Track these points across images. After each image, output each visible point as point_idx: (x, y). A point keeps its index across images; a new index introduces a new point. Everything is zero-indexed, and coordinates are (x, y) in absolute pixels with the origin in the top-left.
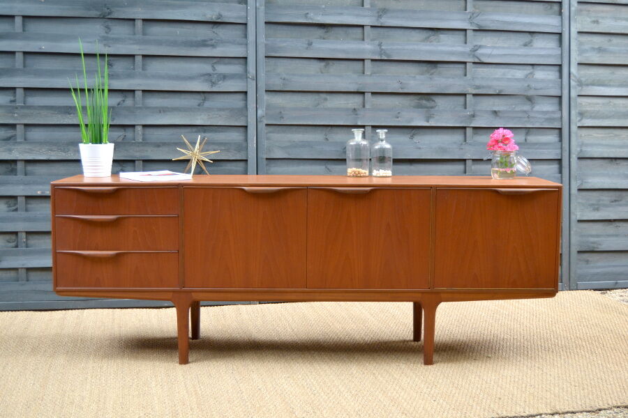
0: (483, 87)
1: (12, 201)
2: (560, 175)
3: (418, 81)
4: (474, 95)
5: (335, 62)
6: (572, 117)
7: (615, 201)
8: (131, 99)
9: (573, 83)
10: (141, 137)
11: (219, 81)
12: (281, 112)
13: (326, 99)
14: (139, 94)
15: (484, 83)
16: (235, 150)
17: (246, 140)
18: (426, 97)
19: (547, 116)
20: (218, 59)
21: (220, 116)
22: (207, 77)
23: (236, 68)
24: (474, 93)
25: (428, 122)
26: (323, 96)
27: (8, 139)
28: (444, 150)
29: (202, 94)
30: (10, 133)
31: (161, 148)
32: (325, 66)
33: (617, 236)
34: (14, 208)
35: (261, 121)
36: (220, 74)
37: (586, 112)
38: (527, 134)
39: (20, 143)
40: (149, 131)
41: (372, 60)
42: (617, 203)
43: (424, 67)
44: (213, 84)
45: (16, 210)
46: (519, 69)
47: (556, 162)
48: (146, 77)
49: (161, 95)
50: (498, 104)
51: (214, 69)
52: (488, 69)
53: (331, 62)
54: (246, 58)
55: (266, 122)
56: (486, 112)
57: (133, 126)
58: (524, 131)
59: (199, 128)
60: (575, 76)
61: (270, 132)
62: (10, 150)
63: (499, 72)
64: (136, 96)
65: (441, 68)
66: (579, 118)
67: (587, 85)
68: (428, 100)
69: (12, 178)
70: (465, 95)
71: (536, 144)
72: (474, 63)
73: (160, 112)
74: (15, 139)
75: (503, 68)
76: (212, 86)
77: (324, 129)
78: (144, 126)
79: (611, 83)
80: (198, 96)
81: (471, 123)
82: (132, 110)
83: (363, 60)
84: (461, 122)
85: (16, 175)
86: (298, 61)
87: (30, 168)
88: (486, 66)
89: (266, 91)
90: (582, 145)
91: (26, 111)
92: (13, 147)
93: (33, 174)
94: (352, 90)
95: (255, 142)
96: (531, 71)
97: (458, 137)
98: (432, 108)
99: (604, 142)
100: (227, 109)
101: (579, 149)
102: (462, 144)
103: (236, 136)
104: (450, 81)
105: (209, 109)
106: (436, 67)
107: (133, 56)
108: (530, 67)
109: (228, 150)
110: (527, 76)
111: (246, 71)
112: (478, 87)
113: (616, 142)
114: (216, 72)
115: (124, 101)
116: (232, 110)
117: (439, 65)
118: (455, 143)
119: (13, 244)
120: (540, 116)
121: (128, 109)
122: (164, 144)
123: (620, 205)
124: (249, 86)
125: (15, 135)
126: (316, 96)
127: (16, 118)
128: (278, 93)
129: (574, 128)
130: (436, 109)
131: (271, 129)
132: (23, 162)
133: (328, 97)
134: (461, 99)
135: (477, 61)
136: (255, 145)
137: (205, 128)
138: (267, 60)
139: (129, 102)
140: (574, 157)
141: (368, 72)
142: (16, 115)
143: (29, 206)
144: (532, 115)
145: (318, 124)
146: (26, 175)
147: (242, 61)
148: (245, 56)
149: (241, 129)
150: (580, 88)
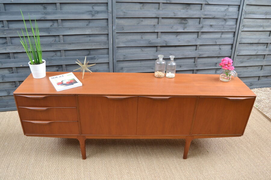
0: (208, 15)
1: (11, 69)
2: (231, 50)
3: (181, 12)
4: (204, 18)
5: (146, 4)
6: (240, 27)
7: (249, 59)
8: (57, 23)
9: (243, 13)
10: (63, 40)
11: (95, 14)
12: (123, 27)
13: (142, 21)
14: (60, 21)
15: (208, 13)
16: (103, 44)
17: (108, 40)
18: (184, 19)
19: (231, 27)
20: (95, 4)
21: (96, 30)
22: (90, 12)
23: (103, 8)
24: (204, 17)
25: (184, 30)
26: (141, 19)
27: (4, 44)
28: (189, 41)
29: (88, 20)
30: (4, 41)
31: (71, 45)
32: (143, 6)
33: (247, 72)
34: (12, 72)
35: (114, 32)
36: (96, 11)
37: (246, 25)
38: (222, 34)
39: (9, 45)
40: (66, 37)
41: (163, 3)
42: (249, 60)
43: (184, 6)
44: (93, 15)
45: (13, 73)
46: (223, 7)
47: (231, 45)
48: (62, 13)
49: (70, 21)
50: (213, 22)
51: (93, 9)
52: (211, 7)
53: (145, 4)
54: (107, 3)
55: (116, 32)
56: (207, 25)
57: (59, 36)
58: (221, 33)
59: (88, 35)
60: (244, 10)
61: (118, 36)
62: (5, 49)
63: (215, 8)
64: (59, 22)
65: (192, 6)
66: (242, 28)
67: (248, 14)
68: (185, 20)
69: (8, 60)
70: (200, 18)
71: (225, 38)
72: (205, 4)
73: (70, 29)
74: (7, 44)
75: (216, 6)
76: (92, 17)
77: (141, 33)
78: (63, 35)
79: (257, 13)
80: (87, 21)
81: (201, 30)
82: (57, 29)
83: (159, 3)
84: (197, 30)
85: (10, 59)
86: (130, 4)
87: (16, 55)
88: (210, 5)
89: (116, 18)
90: (242, 38)
91: (9, 31)
92: (7, 47)
93: (17, 58)
94: (154, 17)
95: (112, 41)
96: (228, 7)
97: (195, 36)
98: (186, 24)
99: (250, 37)
100: (99, 27)
101: (240, 40)
102: (196, 39)
103: (104, 38)
104: (195, 12)
105: (92, 27)
106: (189, 6)
107: (56, 3)
108: (228, 6)
109: (100, 45)
110: (225, 10)
111: (107, 9)
112: (206, 15)
113: (254, 37)
114: (94, 10)
115: (53, 24)
116: (101, 27)
117: (191, 5)
118: (194, 38)
119: (14, 86)
120: (229, 27)
121: (55, 28)
122: (73, 43)
123: (250, 61)
124: (109, 16)
125: (7, 42)
126: (138, 20)
127: (5, 35)
128: (122, 19)
129: (240, 31)
130: (188, 24)
131: (118, 34)
132: (12, 53)
133: (143, 20)
134: (198, 20)
135: (207, 3)
136: (112, 42)
137: (90, 35)
138: (117, 3)
139: (56, 25)
140: (238, 43)
141: (160, 9)
142: (5, 33)
143: (18, 71)
144: (225, 26)
145: (139, 32)
146: (14, 58)
147: (106, 4)
148: (107, 2)
149: (106, 35)
150: (245, 15)
